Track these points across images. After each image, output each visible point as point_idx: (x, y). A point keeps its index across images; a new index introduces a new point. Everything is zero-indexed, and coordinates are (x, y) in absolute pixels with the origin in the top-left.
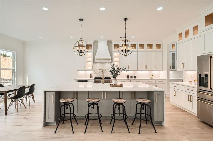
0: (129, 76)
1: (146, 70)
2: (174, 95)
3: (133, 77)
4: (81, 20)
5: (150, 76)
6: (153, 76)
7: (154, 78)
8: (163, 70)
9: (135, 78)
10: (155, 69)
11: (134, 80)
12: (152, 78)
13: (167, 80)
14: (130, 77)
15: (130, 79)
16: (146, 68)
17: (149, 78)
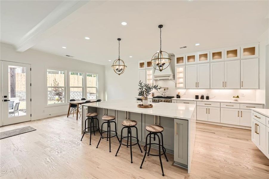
0: (198, 96)
1: (224, 89)
2: (255, 132)
3: (205, 97)
4: (119, 39)
5: (234, 97)
6: (238, 97)
7: (240, 101)
8: (259, 88)
9: (208, 99)
10: (242, 86)
11: (202, 101)
12: (236, 100)
13: (265, 104)
14: (200, 97)
15: (199, 99)
16: (225, 85)
17: (232, 100)
